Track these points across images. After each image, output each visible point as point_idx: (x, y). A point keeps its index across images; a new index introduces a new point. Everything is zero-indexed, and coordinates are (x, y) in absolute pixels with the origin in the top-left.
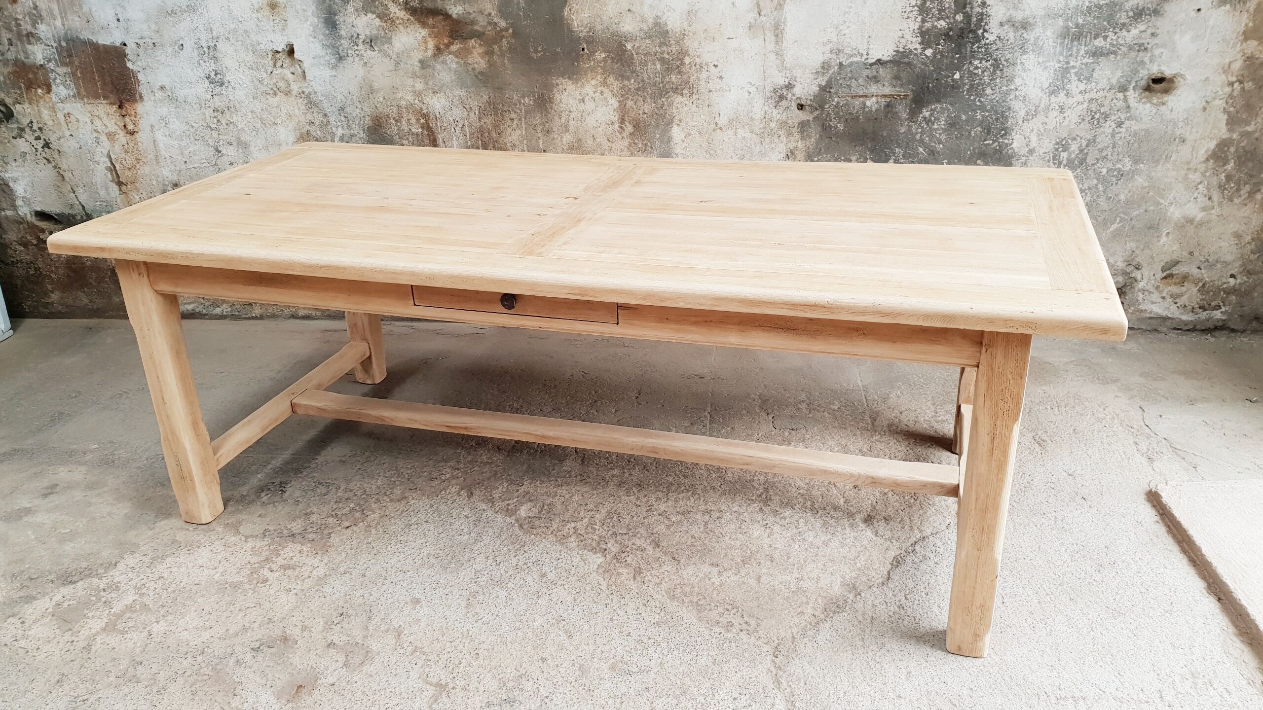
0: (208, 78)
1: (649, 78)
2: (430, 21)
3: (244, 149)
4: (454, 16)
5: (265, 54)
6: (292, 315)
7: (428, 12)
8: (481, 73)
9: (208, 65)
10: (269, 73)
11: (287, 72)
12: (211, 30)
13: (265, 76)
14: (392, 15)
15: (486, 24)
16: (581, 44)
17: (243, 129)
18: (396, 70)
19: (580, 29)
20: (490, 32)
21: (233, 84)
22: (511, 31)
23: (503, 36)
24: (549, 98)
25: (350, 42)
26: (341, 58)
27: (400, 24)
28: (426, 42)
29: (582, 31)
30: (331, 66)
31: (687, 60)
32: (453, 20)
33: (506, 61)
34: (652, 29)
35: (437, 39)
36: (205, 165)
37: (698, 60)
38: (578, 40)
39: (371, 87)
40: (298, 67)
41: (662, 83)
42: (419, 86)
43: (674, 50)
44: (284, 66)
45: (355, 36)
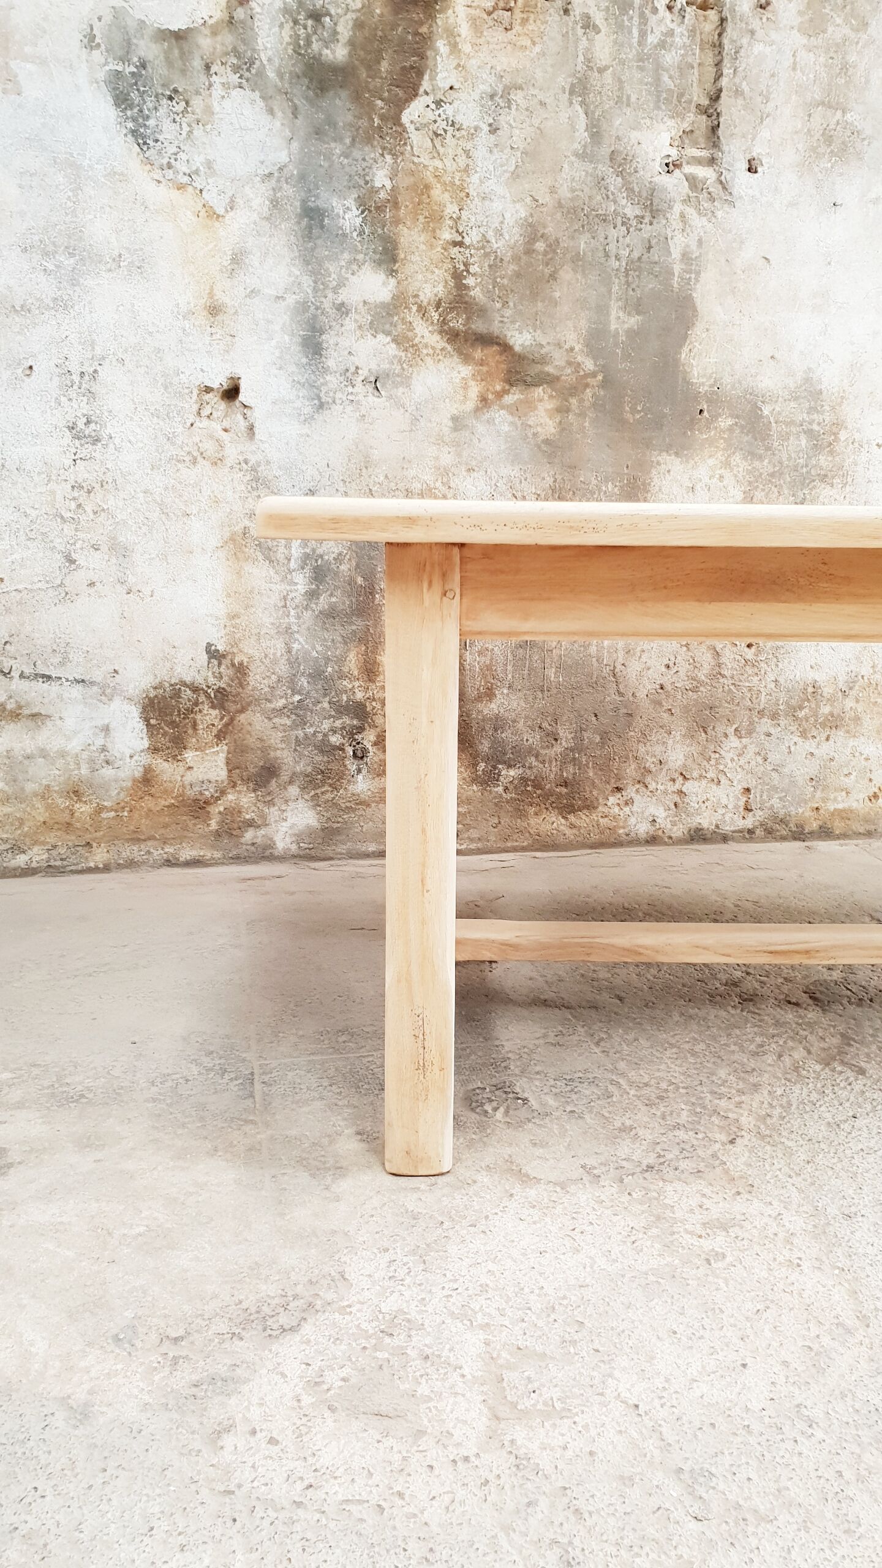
0: (71, 429)
1: (789, 458)
2: (478, 353)
3: (121, 558)
4: (517, 349)
5: (187, 391)
6: (168, 861)
7: (477, 339)
8: (547, 442)
9: (76, 406)
10: (189, 424)
11: (216, 427)
12: (93, 344)
13: (180, 429)
14: (416, 341)
15: (563, 364)
16: (699, 403)
17: (125, 522)
18: (411, 430)
19: (701, 380)
20: (568, 376)
21: (117, 441)
22: (600, 377)
23: (587, 385)
24: (644, 484)
25: (342, 379)
26: (321, 406)
27: (427, 355)
28: (466, 387)
29: (703, 384)
30: (303, 418)
31: (843, 435)
32: (514, 354)
33: (587, 424)
34: (801, 386)
35: (483, 383)
36: (40, 585)
37: (857, 436)
38: (696, 397)
39: (367, 457)
40: (240, 417)
41: (807, 466)
42: (447, 458)
43: (827, 419)
44: (215, 415)
45: (353, 369)
